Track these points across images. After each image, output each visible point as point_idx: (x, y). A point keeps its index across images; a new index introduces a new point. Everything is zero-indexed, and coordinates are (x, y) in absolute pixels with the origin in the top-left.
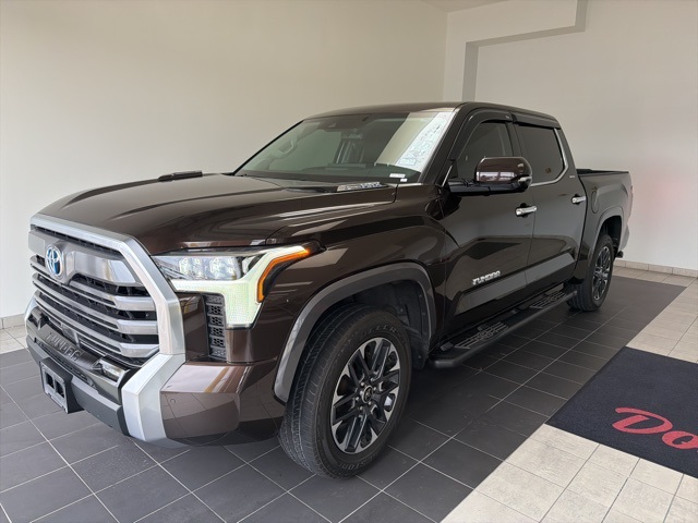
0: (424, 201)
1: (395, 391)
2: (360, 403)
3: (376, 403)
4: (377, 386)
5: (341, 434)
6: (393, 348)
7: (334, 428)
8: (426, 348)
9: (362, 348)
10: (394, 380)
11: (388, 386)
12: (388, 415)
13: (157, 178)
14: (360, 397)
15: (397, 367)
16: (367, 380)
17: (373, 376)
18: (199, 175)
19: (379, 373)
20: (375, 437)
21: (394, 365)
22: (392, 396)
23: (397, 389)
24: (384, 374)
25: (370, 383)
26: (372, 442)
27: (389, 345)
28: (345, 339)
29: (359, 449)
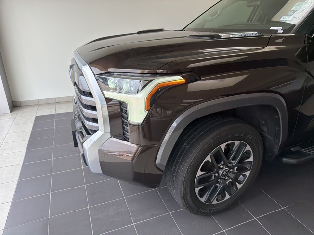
0: (298, 48)
1: (248, 174)
2: (218, 177)
3: (231, 179)
4: (233, 169)
5: (202, 193)
6: (248, 148)
7: (197, 190)
8: (276, 150)
9: (223, 146)
10: (247, 167)
11: (242, 170)
12: (239, 186)
13: (137, 32)
14: (219, 174)
15: (251, 159)
16: (225, 165)
17: (231, 163)
18: (161, 30)
19: (235, 162)
20: (227, 197)
21: (248, 158)
22: (245, 176)
23: (249, 172)
24: (239, 162)
25: (228, 167)
26: (225, 199)
27: (246, 146)
28: (209, 140)
29: (215, 202)
